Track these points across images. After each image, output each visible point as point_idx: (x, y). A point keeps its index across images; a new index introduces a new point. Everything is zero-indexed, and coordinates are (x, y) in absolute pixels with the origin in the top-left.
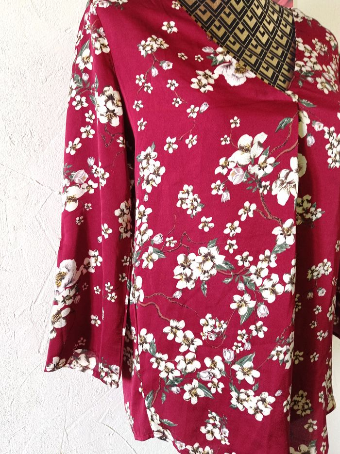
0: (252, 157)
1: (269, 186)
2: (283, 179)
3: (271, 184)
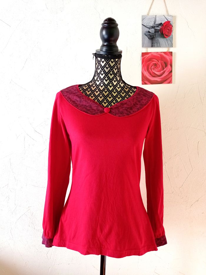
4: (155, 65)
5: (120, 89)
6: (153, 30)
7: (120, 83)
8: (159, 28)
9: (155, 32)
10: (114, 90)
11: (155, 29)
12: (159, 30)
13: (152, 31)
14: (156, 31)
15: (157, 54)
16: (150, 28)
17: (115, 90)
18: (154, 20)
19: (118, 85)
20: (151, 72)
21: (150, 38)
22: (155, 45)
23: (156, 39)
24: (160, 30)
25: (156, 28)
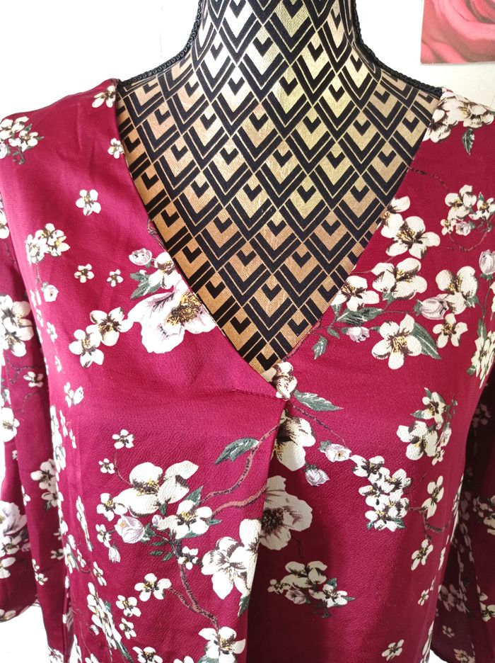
0: (163, 502)
1: (196, 558)
2: (225, 554)
3: (200, 556)
5: (346, 98)
7: (349, 64)
10: (308, 107)
17: (317, 108)
19: (332, 75)
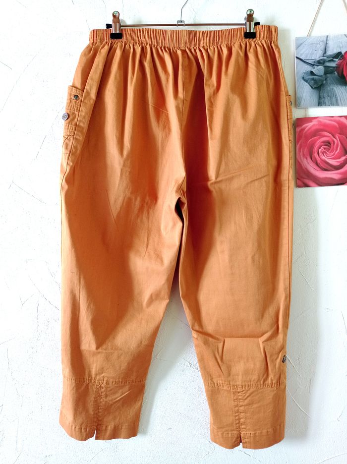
4: (328, 144)
6: (321, 68)
8: (333, 65)
9: (326, 73)
11: (326, 67)
12: (334, 67)
13: (319, 70)
14: (328, 71)
15: (331, 120)
16: (314, 65)
18: (323, 47)
20: (318, 159)
21: (315, 86)
22: (326, 100)
23: (329, 89)
24: (338, 68)
25: (328, 64)
